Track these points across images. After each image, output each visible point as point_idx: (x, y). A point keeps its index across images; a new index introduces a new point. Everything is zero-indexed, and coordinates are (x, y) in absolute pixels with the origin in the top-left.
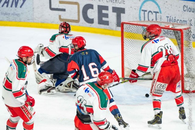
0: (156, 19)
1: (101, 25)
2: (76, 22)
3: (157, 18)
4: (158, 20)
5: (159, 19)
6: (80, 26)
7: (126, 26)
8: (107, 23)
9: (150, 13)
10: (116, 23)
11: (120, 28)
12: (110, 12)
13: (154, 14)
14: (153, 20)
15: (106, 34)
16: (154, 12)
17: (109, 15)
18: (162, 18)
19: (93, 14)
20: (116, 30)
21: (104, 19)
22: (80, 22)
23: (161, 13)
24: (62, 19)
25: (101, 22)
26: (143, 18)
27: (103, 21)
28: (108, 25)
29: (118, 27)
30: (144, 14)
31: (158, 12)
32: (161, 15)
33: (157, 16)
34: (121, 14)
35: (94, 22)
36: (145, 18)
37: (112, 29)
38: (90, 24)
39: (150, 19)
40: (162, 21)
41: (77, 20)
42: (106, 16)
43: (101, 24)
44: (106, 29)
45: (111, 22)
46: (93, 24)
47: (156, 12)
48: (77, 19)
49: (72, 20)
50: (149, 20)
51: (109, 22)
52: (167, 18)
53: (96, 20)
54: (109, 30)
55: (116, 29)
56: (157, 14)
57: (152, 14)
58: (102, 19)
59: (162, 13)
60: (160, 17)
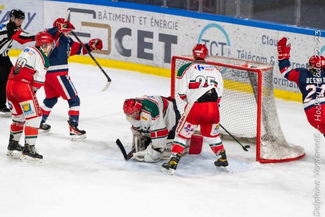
0: (222, 54)
2: (105, 54)
3: (224, 52)
4: (224, 55)
5: (227, 54)
6: (110, 59)
7: (179, 62)
8: (150, 57)
9: (214, 45)
10: (164, 58)
11: (169, 66)
12: (155, 41)
13: (220, 46)
14: (217, 54)
15: (148, 72)
16: (220, 43)
17: (154, 46)
18: (232, 52)
19: (131, 42)
20: (163, 68)
21: (146, 51)
22: (110, 55)
23: (229, 45)
25: (141, 55)
27: (145, 53)
28: (152, 59)
29: (166, 64)
31: (225, 44)
32: (230, 48)
33: (224, 50)
34: (172, 45)
35: (132, 55)
37: (158, 66)
38: (126, 58)
40: (231, 56)
41: (106, 51)
42: (150, 46)
43: (141, 58)
44: (147, 65)
45: (156, 56)
46: (130, 57)
47: (223, 44)
48: (106, 49)
51: (154, 55)
52: (238, 52)
53: (134, 52)
54: (153, 67)
55: (163, 65)
56: (224, 46)
57: (217, 46)
58: (143, 50)
59: (231, 45)
60: (227, 51)
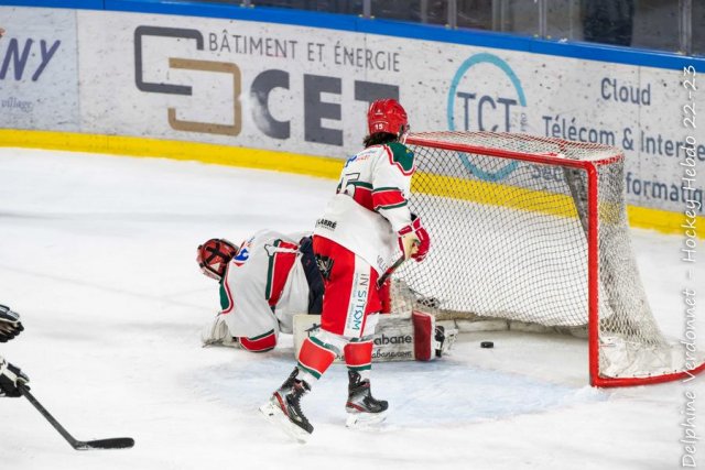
0: (508, 126)
1: (314, 144)
2: (229, 134)
3: (512, 122)
4: (513, 131)
5: (519, 125)
6: (241, 146)
8: (335, 138)
9: (487, 105)
12: (347, 99)
13: (501, 107)
16: (500, 100)
17: (344, 111)
18: (529, 121)
19: (288, 105)
21: (326, 123)
22: (241, 135)
23: (524, 104)
24: (179, 122)
25: (314, 133)
26: (463, 122)
27: (323, 129)
28: (340, 144)
30: (466, 106)
31: (514, 102)
32: (525, 110)
33: (511, 116)
35: (291, 135)
36: (470, 123)
38: (277, 141)
39: (485, 125)
40: (529, 133)
41: (230, 127)
42: (335, 111)
43: (314, 140)
44: (329, 159)
45: (349, 135)
46: (288, 140)
47: (508, 102)
48: (230, 121)
49: (213, 125)
50: (481, 129)
51: (345, 134)
52: (544, 121)
53: (298, 128)
56: (511, 107)
57: (494, 107)
58: (319, 122)
59: (528, 103)
60: (519, 118)
